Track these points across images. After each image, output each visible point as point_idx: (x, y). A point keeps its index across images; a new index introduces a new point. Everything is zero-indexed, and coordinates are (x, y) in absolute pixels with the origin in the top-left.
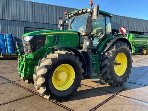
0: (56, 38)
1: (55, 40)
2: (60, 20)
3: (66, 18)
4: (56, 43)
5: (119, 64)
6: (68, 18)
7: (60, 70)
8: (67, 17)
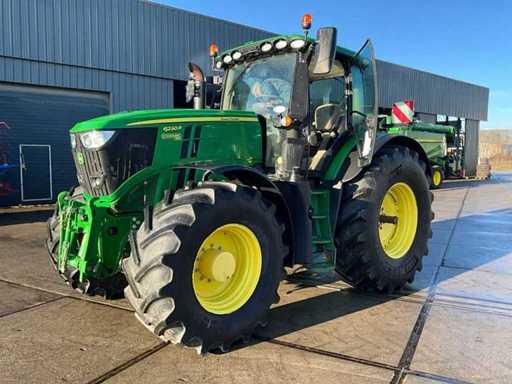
0: (189, 137)
1: (188, 142)
2: (192, 75)
3: (215, 67)
4: (189, 154)
5: (392, 220)
6: (222, 67)
7: (212, 245)
8: (219, 65)
